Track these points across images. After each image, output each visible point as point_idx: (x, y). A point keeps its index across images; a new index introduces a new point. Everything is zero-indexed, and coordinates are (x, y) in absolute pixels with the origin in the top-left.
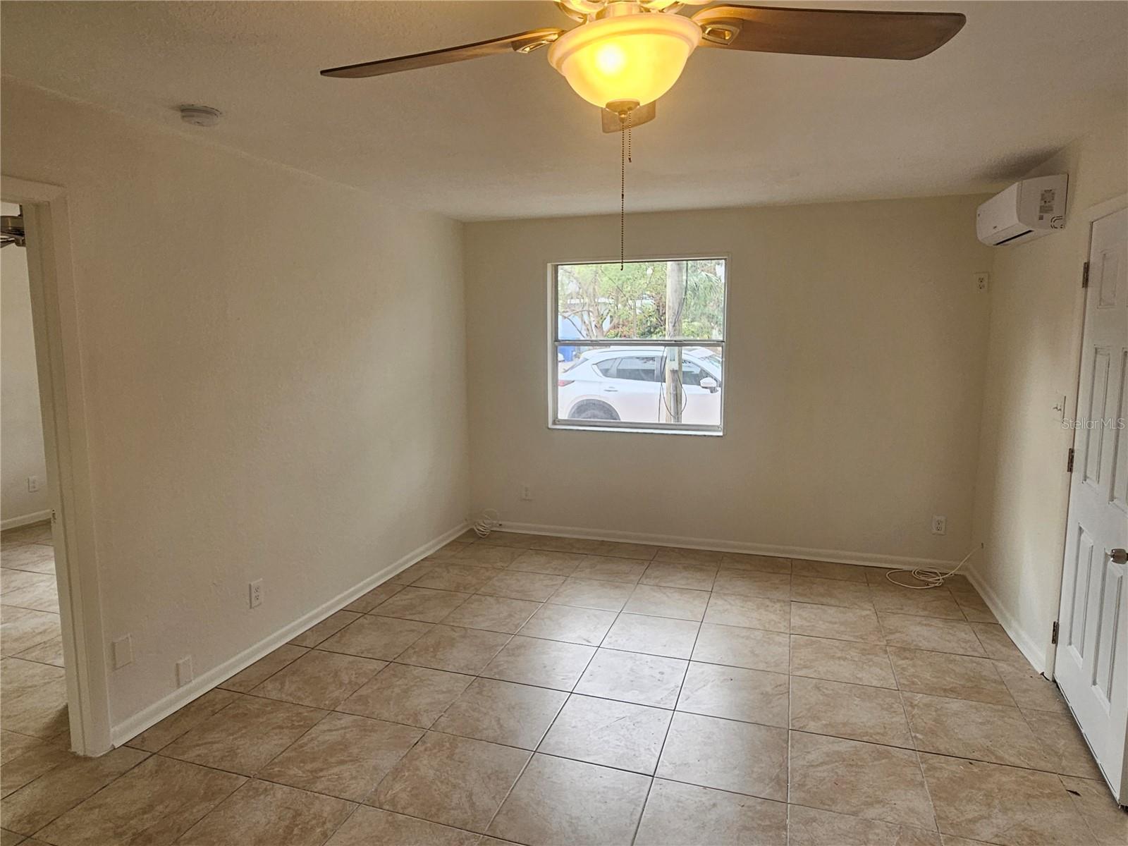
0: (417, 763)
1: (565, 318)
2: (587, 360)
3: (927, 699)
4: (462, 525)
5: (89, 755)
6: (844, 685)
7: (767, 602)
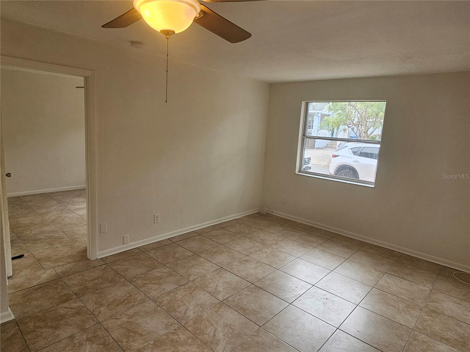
0: (178, 292)
1: (349, 127)
2: (347, 146)
3: (427, 339)
4: (257, 209)
5: (90, 259)
6: (383, 318)
7: (373, 271)
